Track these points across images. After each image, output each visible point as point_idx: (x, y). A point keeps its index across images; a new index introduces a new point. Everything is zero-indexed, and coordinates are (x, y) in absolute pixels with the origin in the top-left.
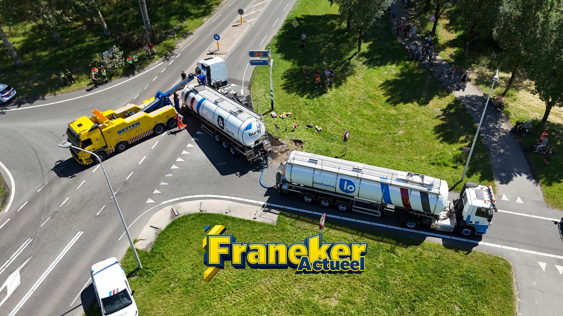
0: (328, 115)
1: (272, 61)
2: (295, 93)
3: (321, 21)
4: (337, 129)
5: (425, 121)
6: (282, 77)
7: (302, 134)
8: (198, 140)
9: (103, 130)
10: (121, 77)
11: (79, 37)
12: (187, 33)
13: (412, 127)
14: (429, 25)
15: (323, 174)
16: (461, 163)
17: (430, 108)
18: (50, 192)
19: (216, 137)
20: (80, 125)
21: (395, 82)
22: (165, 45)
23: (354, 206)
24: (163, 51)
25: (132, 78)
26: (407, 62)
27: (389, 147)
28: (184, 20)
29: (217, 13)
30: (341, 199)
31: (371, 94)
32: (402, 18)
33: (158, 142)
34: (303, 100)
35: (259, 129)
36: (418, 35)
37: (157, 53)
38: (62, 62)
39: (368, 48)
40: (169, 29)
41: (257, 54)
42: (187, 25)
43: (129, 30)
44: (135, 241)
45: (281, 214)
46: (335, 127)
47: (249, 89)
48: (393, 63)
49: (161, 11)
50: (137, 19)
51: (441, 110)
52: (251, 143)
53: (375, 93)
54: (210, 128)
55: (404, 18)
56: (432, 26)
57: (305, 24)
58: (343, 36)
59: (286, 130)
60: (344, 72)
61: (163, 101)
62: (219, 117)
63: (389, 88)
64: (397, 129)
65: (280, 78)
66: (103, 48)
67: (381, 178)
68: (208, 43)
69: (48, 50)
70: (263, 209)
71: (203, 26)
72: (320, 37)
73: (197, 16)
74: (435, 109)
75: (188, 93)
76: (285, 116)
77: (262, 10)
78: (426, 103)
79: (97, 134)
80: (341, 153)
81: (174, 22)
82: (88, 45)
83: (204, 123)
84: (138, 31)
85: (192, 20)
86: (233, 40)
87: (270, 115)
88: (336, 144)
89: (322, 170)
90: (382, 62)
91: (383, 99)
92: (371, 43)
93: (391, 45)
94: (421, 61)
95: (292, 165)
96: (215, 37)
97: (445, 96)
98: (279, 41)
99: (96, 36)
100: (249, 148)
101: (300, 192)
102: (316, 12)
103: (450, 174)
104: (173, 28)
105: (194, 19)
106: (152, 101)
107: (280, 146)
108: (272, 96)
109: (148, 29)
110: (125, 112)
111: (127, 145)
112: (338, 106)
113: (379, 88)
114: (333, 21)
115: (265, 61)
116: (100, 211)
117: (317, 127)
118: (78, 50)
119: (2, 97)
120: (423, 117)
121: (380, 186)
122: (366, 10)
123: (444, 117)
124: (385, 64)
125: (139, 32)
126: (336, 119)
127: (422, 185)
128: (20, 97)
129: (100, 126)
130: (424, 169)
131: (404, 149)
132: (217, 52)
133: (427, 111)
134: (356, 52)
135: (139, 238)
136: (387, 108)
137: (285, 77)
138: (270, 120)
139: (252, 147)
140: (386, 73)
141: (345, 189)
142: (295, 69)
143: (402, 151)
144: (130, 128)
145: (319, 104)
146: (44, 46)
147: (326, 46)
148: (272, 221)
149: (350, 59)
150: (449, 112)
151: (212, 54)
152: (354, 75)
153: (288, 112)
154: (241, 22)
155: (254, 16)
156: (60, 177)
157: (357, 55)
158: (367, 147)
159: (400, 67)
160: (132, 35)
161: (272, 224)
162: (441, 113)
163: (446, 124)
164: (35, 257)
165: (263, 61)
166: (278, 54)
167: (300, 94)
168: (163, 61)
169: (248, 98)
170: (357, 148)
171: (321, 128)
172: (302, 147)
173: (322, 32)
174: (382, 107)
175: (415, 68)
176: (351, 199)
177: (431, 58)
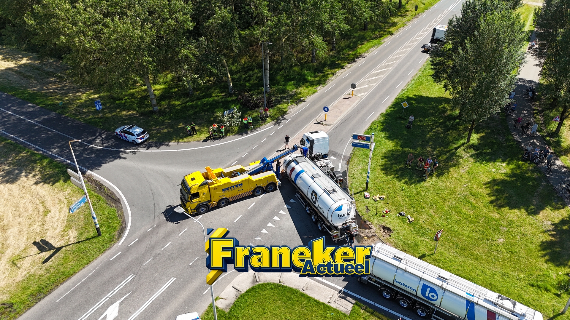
0: (424, 205)
1: (374, 145)
2: (393, 176)
3: (433, 103)
4: (431, 223)
5: (532, 233)
6: (382, 157)
7: (392, 221)
8: (290, 207)
9: (211, 187)
10: (235, 134)
11: (207, 91)
12: (300, 100)
13: (514, 238)
14: (553, 124)
15: (405, 274)
16: (566, 291)
17: (539, 219)
18: (157, 233)
19: (307, 208)
20: (193, 179)
21: (502, 182)
22: (279, 109)
23: (433, 315)
24: (275, 114)
25: (245, 137)
26: (521, 162)
27: (484, 255)
28: (300, 87)
29: (331, 83)
30: (421, 304)
31: (473, 191)
32: (523, 112)
33: (254, 203)
34: (399, 184)
35: (349, 212)
36: (538, 133)
37: (270, 116)
38: (191, 112)
39: (478, 139)
40: (284, 94)
41: (360, 138)
42: (302, 92)
43: (250, 90)
44: (217, 299)
45: (356, 304)
46: (428, 221)
47: (348, 164)
48: (503, 161)
49: (282, 75)
50: (259, 81)
51: (552, 225)
52: (339, 224)
53: (478, 190)
54: (303, 198)
55: (525, 112)
56: (557, 125)
57: (415, 105)
58: (453, 123)
59: (377, 214)
60: (448, 162)
61: (266, 167)
62: (314, 191)
63: (495, 188)
64: (496, 236)
65: (380, 158)
66: (226, 106)
67: (467, 293)
68: (317, 112)
69: (181, 100)
70: (339, 295)
71: (316, 94)
72: (429, 120)
73: (312, 84)
74: (545, 222)
75: (290, 162)
76: (378, 199)
77: (374, 85)
78: (535, 212)
79: (205, 189)
80: (431, 251)
81: (291, 88)
82: (214, 100)
83: (298, 192)
84: (257, 92)
85: (307, 87)
86: (341, 112)
87: (363, 195)
88: (426, 240)
89: (405, 271)
90: (492, 158)
91: (486, 199)
92: (483, 134)
93: (505, 141)
94: (537, 164)
95: (376, 258)
96: (324, 109)
97: (559, 208)
98: (386, 120)
99: (221, 93)
100: (336, 228)
101: (379, 286)
102: (430, 93)
103: (550, 301)
104: (288, 93)
105: (309, 86)
106: (256, 164)
107: (368, 230)
108: (368, 177)
109: (266, 92)
110: (232, 172)
111: (228, 202)
112: (436, 198)
113: (484, 187)
114: (446, 105)
115: (367, 145)
116: (193, 262)
117: (409, 216)
118: (205, 104)
119: (137, 139)
120: (529, 228)
121: (465, 302)
123: (554, 233)
124: (495, 161)
125: (259, 93)
126: (431, 212)
127: (513, 313)
128: (151, 141)
129: (210, 181)
130: (520, 289)
131: (501, 260)
132: (324, 123)
133: (535, 222)
134: (465, 143)
135: (221, 296)
136: (489, 210)
137: (385, 157)
138: (362, 200)
139: (340, 227)
140: (494, 170)
141: (427, 295)
142: (397, 151)
143: (498, 263)
144: (234, 187)
145: (415, 192)
146: (178, 96)
147: (434, 130)
148: (346, 310)
149: (456, 149)
150: (561, 227)
151: (319, 123)
152: (458, 167)
153: (382, 194)
154: (352, 95)
155: (365, 90)
156: (167, 221)
157: (466, 145)
158: (460, 250)
159: (511, 166)
160: (251, 95)
161: (345, 313)
162: (551, 227)
163: (555, 241)
164: (133, 293)
165: (365, 144)
166: (382, 133)
167: (397, 177)
168: (275, 124)
169: (345, 173)
170: (449, 249)
171: (413, 219)
172: (390, 236)
173: (432, 115)
174: (483, 208)
175: (528, 170)
176: (432, 307)
177: (549, 162)
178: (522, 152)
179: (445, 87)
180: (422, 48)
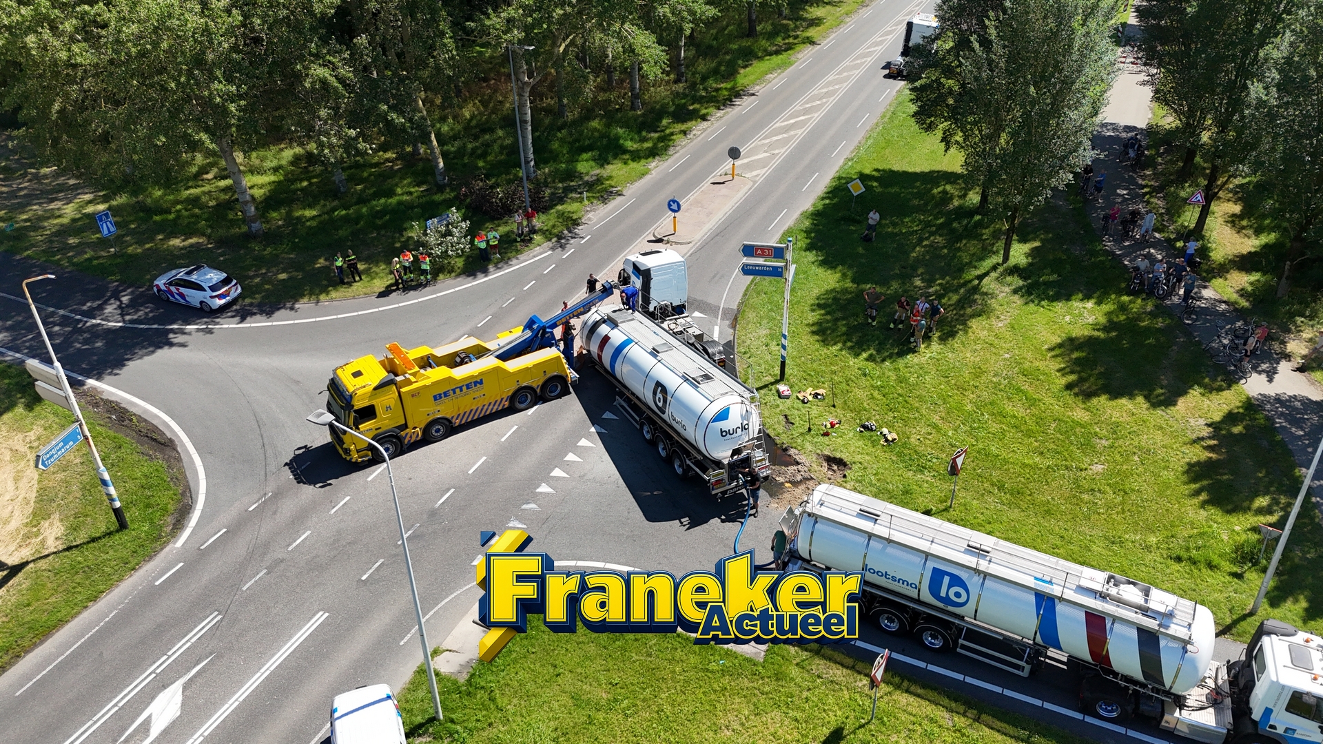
0: (917, 405)
1: (793, 268)
2: (840, 345)
3: (918, 184)
4: (936, 443)
5: (1164, 446)
6: (812, 305)
7: (848, 444)
8: (603, 431)
9: (403, 390)
10: (458, 275)
11: (383, 182)
12: (611, 192)
13: (1127, 460)
14: (1188, 214)
15: (891, 550)
16: (1253, 565)
17: (1179, 417)
18: (275, 513)
19: (646, 429)
20: (357, 374)
21: (1090, 342)
22: (561, 215)
23: (961, 641)
24: (554, 226)
25: (481, 280)
26: (1125, 298)
27: (1063, 502)
28: (608, 164)
29: (681, 152)
30: (931, 618)
31: (1027, 365)
32: (1118, 191)
33: (516, 427)
34: (857, 363)
35: (746, 422)
36: (1157, 235)
37: (541, 230)
38: (342, 233)
39: (1027, 255)
40: (572, 181)
41: (759, 252)
42: (614, 174)
43: (488, 177)
44: (436, 652)
46: (930, 437)
47: (733, 326)
48: (1087, 297)
49: (562, 140)
50: (508, 155)
51: (1209, 425)
52: (723, 453)
53: (1036, 364)
54: (635, 408)
55: (1125, 192)
56: (1197, 215)
57: (879, 190)
58: (969, 223)
59: (810, 430)
60: (963, 308)
61: (538, 338)
62: (658, 384)
63: (1075, 355)
64: (1087, 459)
65: (807, 309)
66: (429, 210)
67: (1036, 578)
68: (653, 217)
69: (318, 207)
71: (648, 178)
72: (913, 221)
73: (636, 156)
74: (1192, 421)
75: (596, 325)
76: (810, 398)
77: (783, 152)
78: (1168, 402)
79: (390, 396)
80: (942, 502)
81: (586, 167)
82: (400, 203)
83: (621, 395)
84: (506, 180)
85: (625, 163)
86: (709, 214)
87: (774, 391)
88: (929, 479)
89: (889, 541)
90: (1062, 292)
91: (1057, 381)
92: (1037, 244)
93: (1086, 255)
94: (1163, 298)
95: (816, 518)
96: (669, 205)
97: (1220, 389)
98: (815, 225)
99: (418, 185)
100: (718, 464)
102: (909, 163)
103: (1221, 591)
104: (581, 178)
105: (630, 161)
106: (515, 334)
107: (792, 468)
108: (784, 347)
109: (528, 177)
110: (456, 354)
111: (450, 428)
112: (942, 387)
113: (1049, 355)
114: (948, 187)
115: (777, 268)
116: (371, 571)
117: (885, 431)
118: (378, 212)
119: (212, 297)
120: (1158, 436)
121: (1032, 598)
122: (1028, 170)
123: (1215, 442)
124: (1068, 299)
125: (509, 182)
126: (935, 419)
127: (1145, 611)
128: (247, 301)
129: (399, 379)
130: (1151, 571)
131: (1102, 511)
132: (671, 238)
133: (1170, 423)
134: (998, 264)
135: (445, 646)
136: (1066, 405)
137: (820, 306)
138: (773, 402)
139: (726, 462)
140: (1068, 318)
141: (943, 594)
142: (845, 291)
143: (1097, 516)
144: (461, 390)
145: (895, 377)
146: (310, 198)
147: (925, 243)
148: (754, 650)
149: (981, 278)
150: (1229, 430)
151: (659, 241)
152: (989, 318)
153: (818, 387)
154: (733, 175)
155: (763, 163)
156: (298, 482)
157: (1001, 269)
158: (1008, 496)
160: (492, 187)
161: (753, 657)
162: (1206, 432)
163: (1219, 460)
164: (219, 657)
165: (773, 267)
166: (808, 253)
167: (850, 348)
168: (553, 249)
169: (729, 347)
170: (983, 495)
171: (895, 436)
172: (845, 476)
173: (918, 210)
174: (1052, 401)
175: (1145, 313)
176: (956, 621)
177: (1187, 293)
178: (1126, 276)
179: (946, 140)
180: (884, 68)
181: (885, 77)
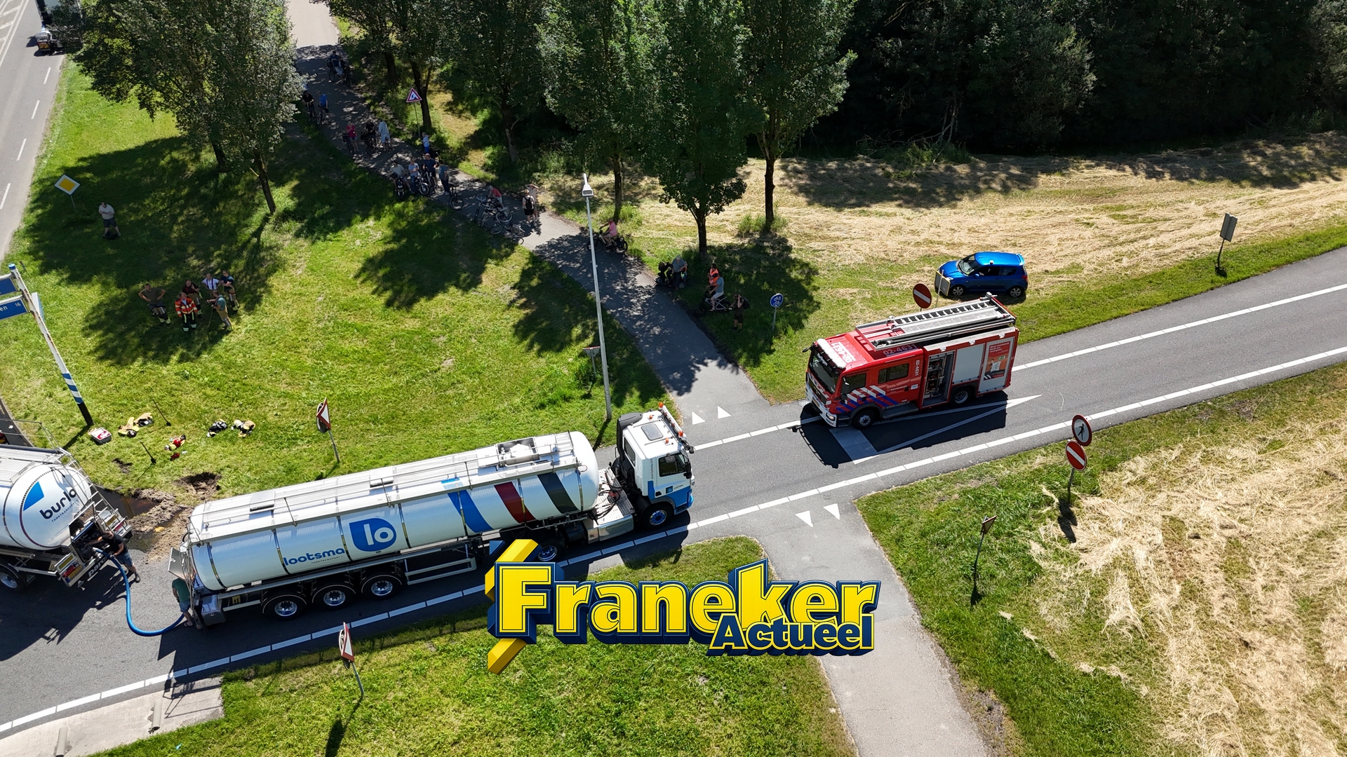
0: (257, 383)
1: (34, 298)
2: (140, 359)
3: (139, 160)
4: (295, 410)
5: (490, 321)
6: (83, 330)
7: (205, 455)
13: (467, 345)
14: (413, 113)
15: (301, 531)
16: (593, 383)
17: (488, 291)
21: (387, 257)
23: (408, 574)
26: (398, 206)
27: (434, 406)
30: (370, 571)
31: (343, 300)
32: (345, 110)
34: (171, 369)
35: (69, 489)
36: (397, 140)
39: (292, 197)
45: (228, 680)
46: (286, 407)
48: (365, 217)
51: (513, 288)
52: (61, 536)
53: (351, 295)
55: (351, 109)
56: (420, 112)
57: (97, 180)
58: (216, 184)
59: (153, 461)
60: (254, 270)
63: (381, 273)
64: (436, 360)
65: (79, 336)
67: (443, 482)
70: (169, 694)
72: (154, 201)
74: (499, 290)
76: (137, 428)
78: (474, 282)
80: (328, 462)
87: (87, 441)
88: (305, 447)
89: (295, 523)
90: (340, 220)
91: (377, 303)
92: (295, 183)
93: (345, 178)
95: (207, 544)
97: (507, 255)
98: (37, 241)
100: (59, 551)
101: (258, 602)
102: (117, 141)
107: (154, 510)
108: (73, 388)
112: (274, 354)
113: (358, 282)
114: (175, 155)
115: (12, 304)
117: (238, 423)
120: (481, 313)
121: (448, 500)
122: (249, 112)
123: (524, 300)
124: (349, 225)
126: (282, 387)
127: (536, 459)
130: (527, 425)
131: (468, 397)
133: (485, 299)
134: (267, 215)
136: (395, 321)
138: (93, 453)
139: (68, 543)
141: (370, 542)
142: (115, 301)
143: (466, 404)
145: (220, 366)
147: (180, 219)
148: (209, 712)
149: (257, 234)
150: (529, 286)
152: (285, 270)
153: (139, 413)
157: (272, 219)
158: (385, 425)
159: (386, 219)
161: (211, 718)
162: (514, 294)
163: (533, 313)
165: (8, 304)
166: (46, 276)
167: (154, 358)
170: (362, 436)
171: (251, 423)
172: (218, 488)
173: (154, 187)
174: (382, 323)
175: (420, 213)
176: (395, 559)
179: (145, 103)
181: (37, 54)
